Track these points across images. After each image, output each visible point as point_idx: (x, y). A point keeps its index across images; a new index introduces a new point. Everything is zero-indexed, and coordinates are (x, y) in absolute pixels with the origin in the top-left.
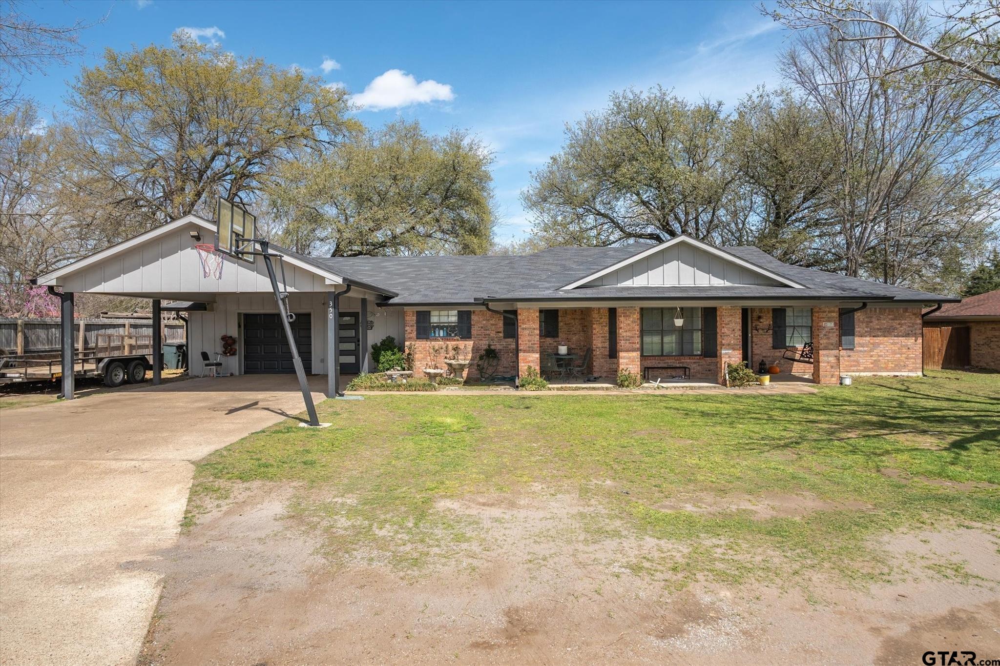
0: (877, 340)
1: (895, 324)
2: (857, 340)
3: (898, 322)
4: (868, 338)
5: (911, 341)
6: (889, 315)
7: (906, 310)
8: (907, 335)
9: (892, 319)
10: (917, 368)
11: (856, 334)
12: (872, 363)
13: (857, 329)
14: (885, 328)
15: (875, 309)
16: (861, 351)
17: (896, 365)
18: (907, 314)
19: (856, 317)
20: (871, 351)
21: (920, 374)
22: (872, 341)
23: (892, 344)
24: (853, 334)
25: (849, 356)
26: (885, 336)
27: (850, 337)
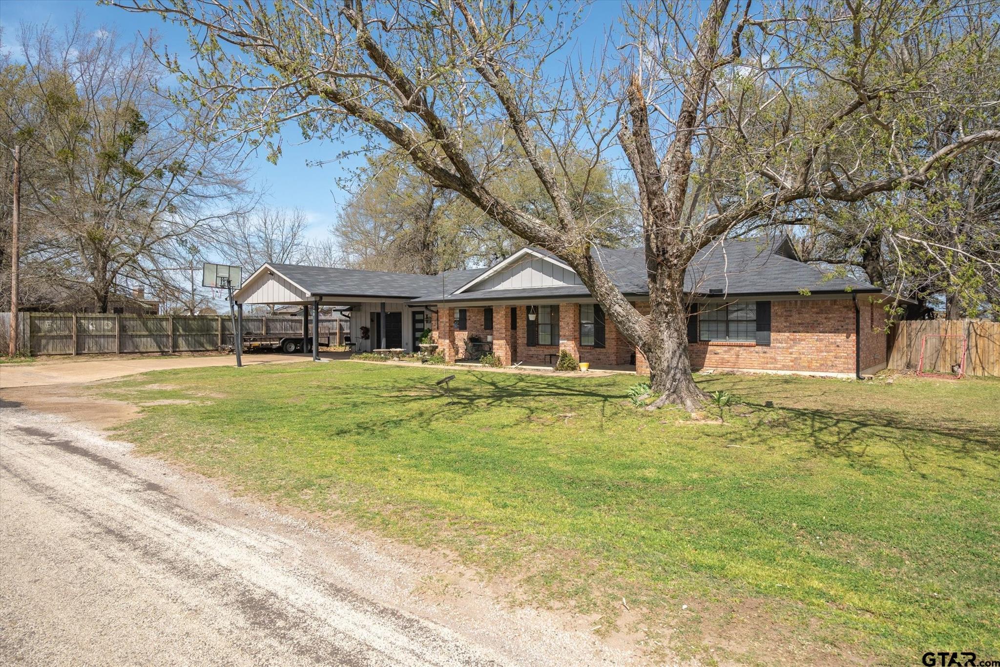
0: (798, 336)
1: (821, 318)
2: (773, 335)
3: (824, 316)
4: (787, 334)
5: (841, 338)
6: (813, 308)
7: (834, 302)
8: (836, 331)
9: (817, 313)
10: (850, 369)
11: (772, 329)
12: (792, 361)
13: (773, 324)
14: (808, 323)
15: (796, 302)
16: (778, 348)
17: (822, 365)
18: (836, 307)
19: (772, 310)
20: (790, 347)
21: (853, 376)
22: (792, 337)
23: (817, 340)
24: (769, 329)
25: (765, 352)
26: (808, 332)
27: (765, 333)
